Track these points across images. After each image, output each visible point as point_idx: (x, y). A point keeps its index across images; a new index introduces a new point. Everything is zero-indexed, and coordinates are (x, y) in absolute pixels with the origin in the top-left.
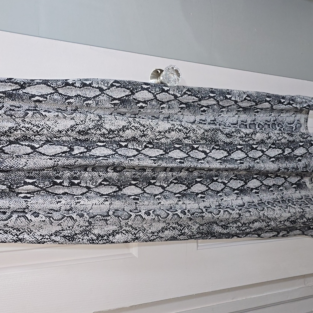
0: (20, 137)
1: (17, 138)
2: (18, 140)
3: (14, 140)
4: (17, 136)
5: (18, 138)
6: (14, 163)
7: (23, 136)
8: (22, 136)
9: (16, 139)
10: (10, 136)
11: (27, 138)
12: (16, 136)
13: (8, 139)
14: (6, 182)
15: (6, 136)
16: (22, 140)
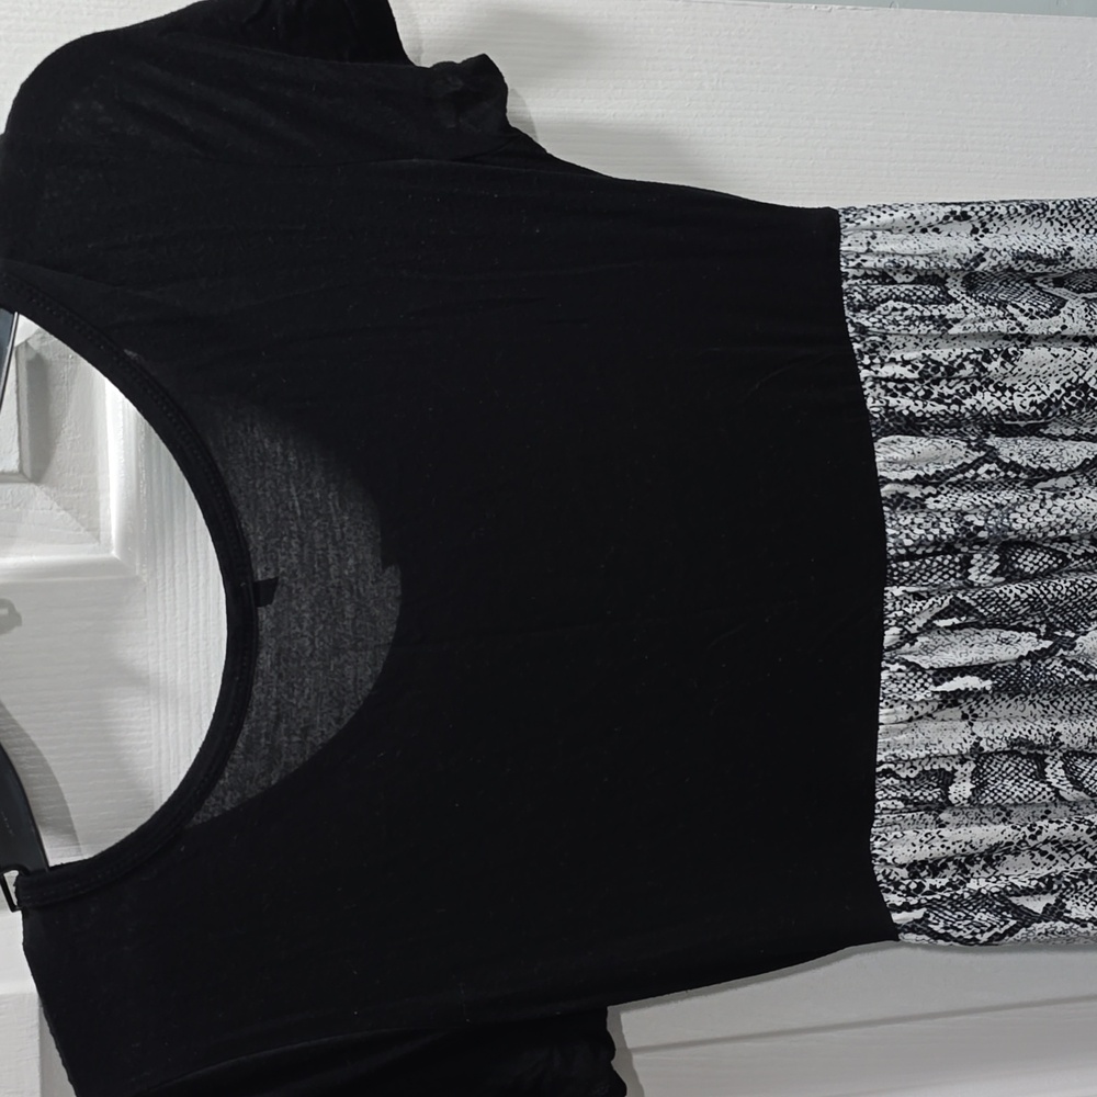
0: (1058, 392)
1: (1044, 397)
2: (1049, 410)
3: (1034, 408)
4: (1044, 388)
5: (1048, 400)
6: (1053, 524)
7: (1068, 385)
8: (1063, 386)
9: (1040, 406)
10: (1012, 390)
11: (1087, 395)
12: (1038, 388)
13: (1004, 408)
14: (1033, 617)
15: (991, 387)
16: (1067, 404)
